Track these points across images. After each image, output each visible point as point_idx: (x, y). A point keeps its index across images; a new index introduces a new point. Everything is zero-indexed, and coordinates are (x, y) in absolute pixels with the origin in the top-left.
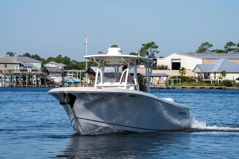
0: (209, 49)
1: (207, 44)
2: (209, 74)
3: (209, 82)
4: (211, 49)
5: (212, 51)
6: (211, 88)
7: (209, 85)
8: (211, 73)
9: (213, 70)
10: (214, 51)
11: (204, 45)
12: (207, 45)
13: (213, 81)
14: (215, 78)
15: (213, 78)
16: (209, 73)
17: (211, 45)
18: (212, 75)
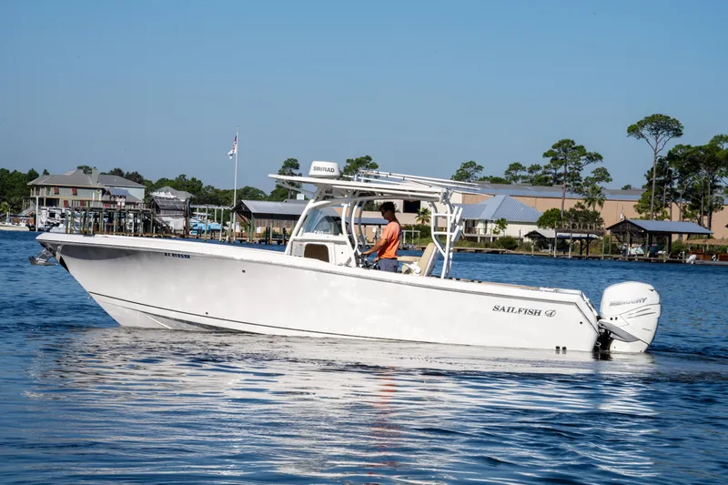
0: (476, 174)
1: (472, 164)
2: (474, 223)
3: (474, 239)
4: (479, 175)
5: (481, 180)
6: (476, 251)
7: (474, 246)
8: (479, 221)
9: (483, 217)
10: (485, 178)
11: (465, 166)
12: (472, 166)
13: (481, 238)
14: (486, 232)
15: (482, 232)
16: (474, 221)
17: (480, 168)
18: (480, 226)
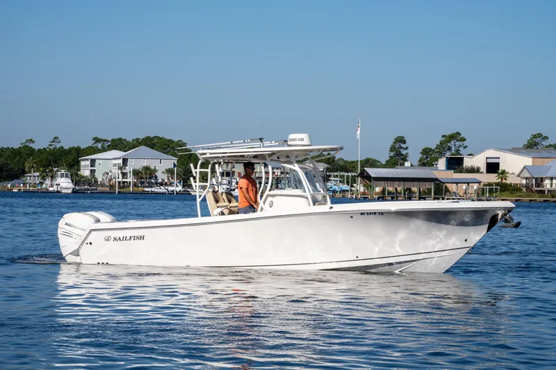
0: (543, 143)
1: (539, 135)
2: (542, 180)
3: (543, 192)
4: (545, 143)
5: (547, 147)
6: (545, 201)
7: (543, 197)
8: (546, 178)
9: (549, 175)
10: (550, 145)
11: (535, 136)
12: (539, 137)
13: (548, 191)
14: (552, 186)
15: (548, 186)
16: (542, 178)
17: (546, 138)
18: (547, 182)
